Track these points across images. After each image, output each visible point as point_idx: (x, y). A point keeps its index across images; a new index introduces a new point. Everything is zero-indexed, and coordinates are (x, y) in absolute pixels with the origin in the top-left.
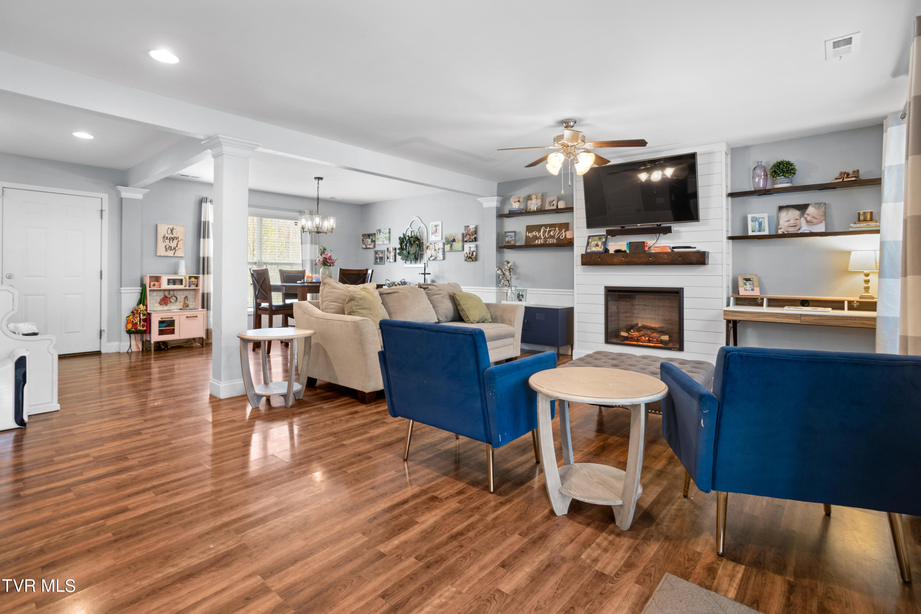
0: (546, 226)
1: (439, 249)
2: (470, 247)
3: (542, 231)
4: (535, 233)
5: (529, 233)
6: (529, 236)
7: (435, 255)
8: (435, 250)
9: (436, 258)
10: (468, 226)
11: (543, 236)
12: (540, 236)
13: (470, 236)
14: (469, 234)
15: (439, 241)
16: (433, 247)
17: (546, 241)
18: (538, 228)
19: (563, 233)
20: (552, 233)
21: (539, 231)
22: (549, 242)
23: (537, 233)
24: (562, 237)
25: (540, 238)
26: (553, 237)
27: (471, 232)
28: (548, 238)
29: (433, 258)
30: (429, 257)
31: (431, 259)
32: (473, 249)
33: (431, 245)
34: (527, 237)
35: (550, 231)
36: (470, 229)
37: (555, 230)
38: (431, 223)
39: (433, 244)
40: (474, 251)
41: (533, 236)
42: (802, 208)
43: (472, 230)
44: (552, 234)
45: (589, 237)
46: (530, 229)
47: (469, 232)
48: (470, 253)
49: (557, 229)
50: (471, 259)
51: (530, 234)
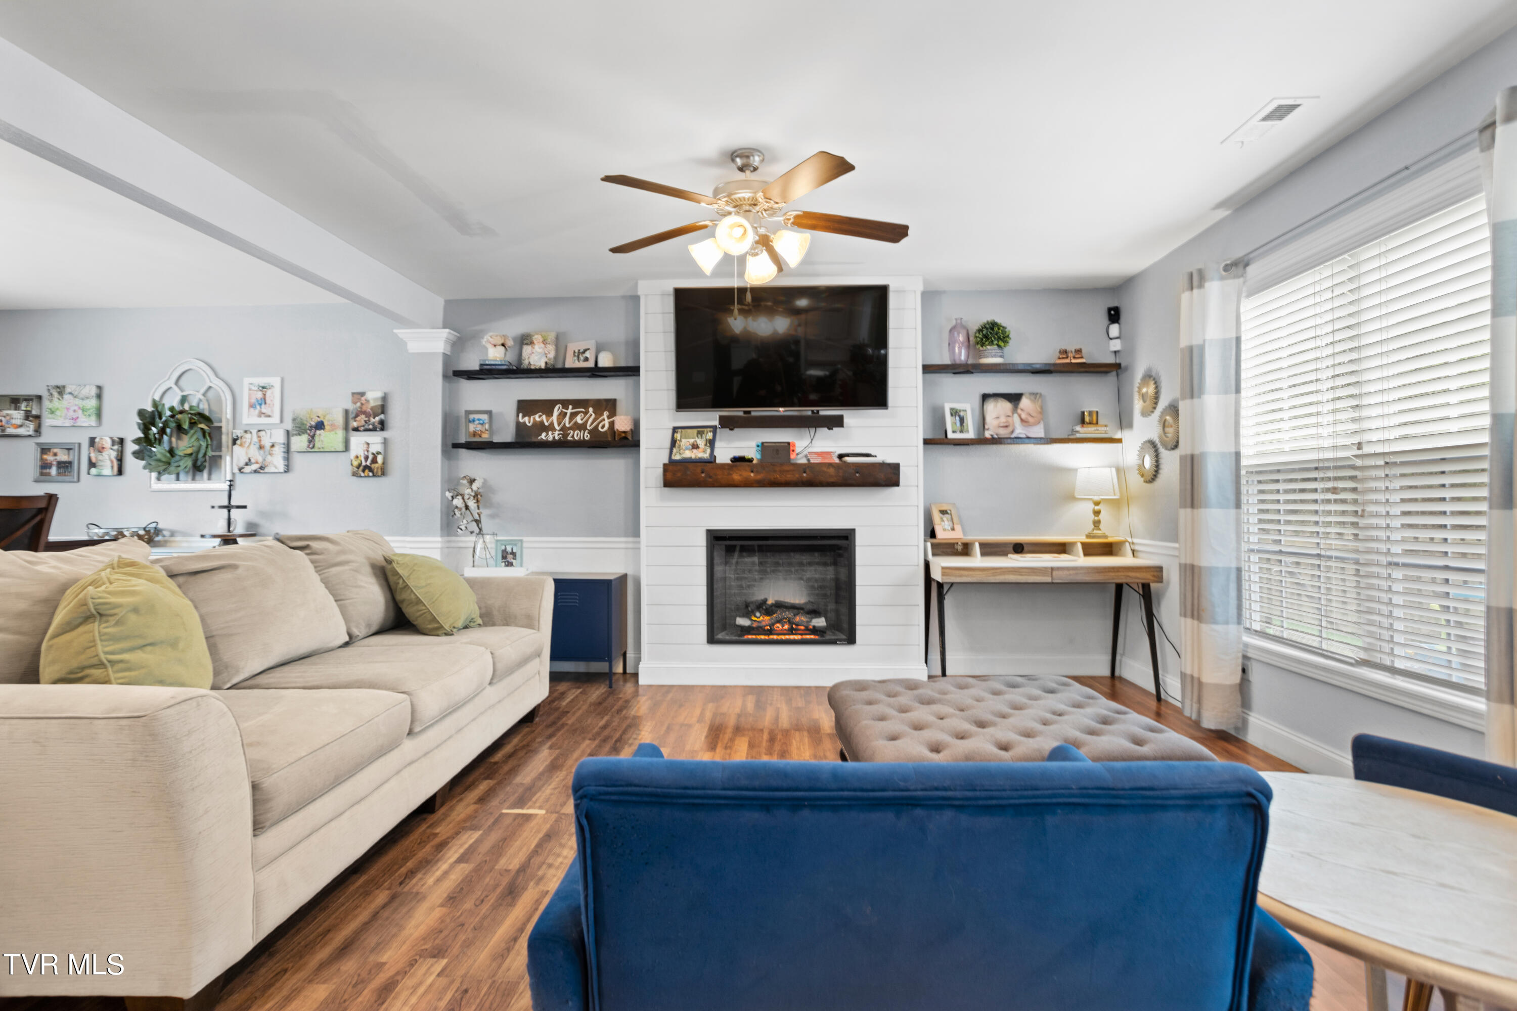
0: (565, 403)
1: (273, 446)
2: (368, 444)
3: (556, 413)
4: (540, 416)
5: (524, 416)
6: (525, 423)
7: (260, 459)
8: (261, 447)
9: (261, 468)
10: (362, 394)
11: (559, 424)
12: (552, 424)
13: (368, 415)
14: (364, 413)
16: (255, 439)
17: (565, 435)
18: (546, 406)
19: (604, 420)
20: (579, 419)
21: (549, 414)
22: (573, 436)
23: (544, 417)
24: (603, 427)
25: (551, 428)
26: (582, 427)
27: (372, 408)
28: (570, 428)
29: (255, 467)
30: (242, 464)
31: (247, 469)
32: (374, 449)
33: (248, 436)
34: (520, 427)
35: (573, 415)
36: (368, 401)
37: (586, 413)
38: (247, 381)
39: (254, 432)
40: (379, 453)
41: (535, 423)
42: (1014, 398)
43: (372, 404)
44: (580, 422)
45: (675, 430)
46: (525, 407)
47: (364, 408)
48: (366, 458)
49: (591, 410)
50: (371, 470)
51: (526, 419)
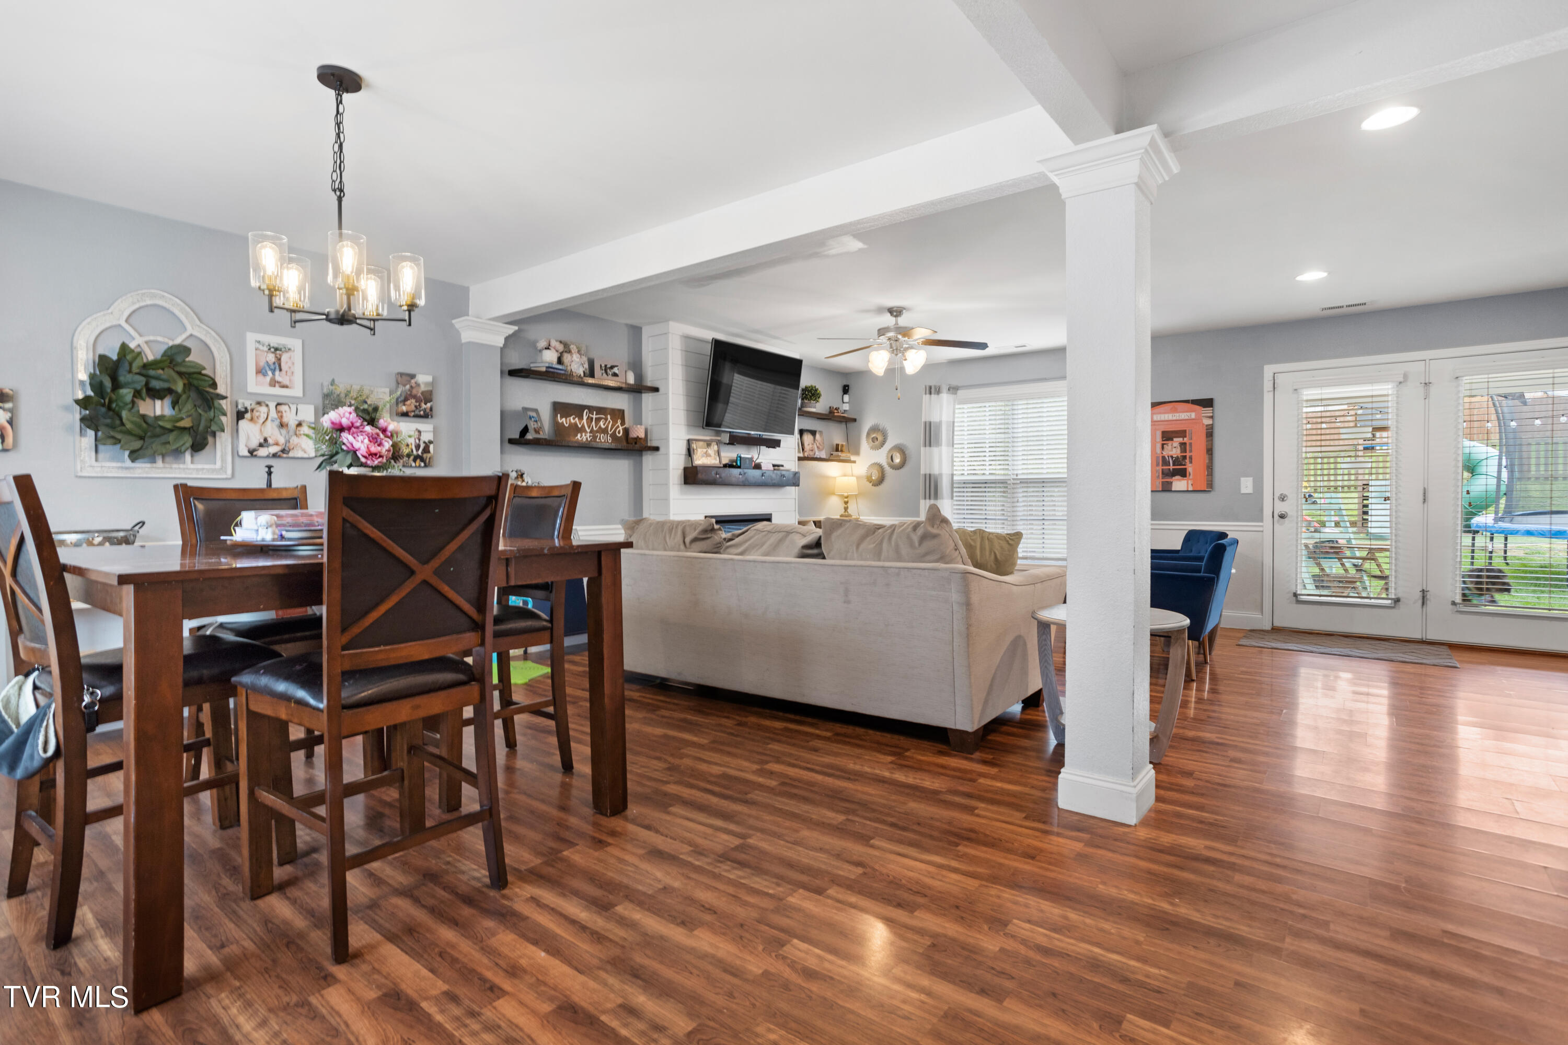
0: (591, 409)
1: (299, 425)
2: (420, 432)
3: (585, 418)
4: (574, 419)
5: (561, 418)
6: (563, 422)
7: (282, 440)
8: (282, 425)
9: (283, 451)
10: (413, 376)
11: (589, 427)
12: (583, 426)
13: (418, 400)
14: (415, 397)
15: (296, 400)
16: (273, 414)
17: (595, 437)
18: (578, 410)
19: (618, 427)
20: (601, 423)
21: (581, 417)
22: (600, 439)
23: (577, 419)
24: (619, 433)
25: (582, 430)
26: (604, 431)
28: (597, 432)
29: (273, 449)
30: (254, 444)
31: (263, 452)
33: (263, 409)
34: (557, 427)
35: (598, 420)
36: (418, 385)
37: (606, 419)
38: (251, 338)
39: (272, 405)
41: (571, 424)
44: (603, 427)
45: (689, 441)
46: (560, 408)
47: (414, 392)
48: (418, 447)
49: (609, 417)
50: (422, 460)
51: (564, 419)
